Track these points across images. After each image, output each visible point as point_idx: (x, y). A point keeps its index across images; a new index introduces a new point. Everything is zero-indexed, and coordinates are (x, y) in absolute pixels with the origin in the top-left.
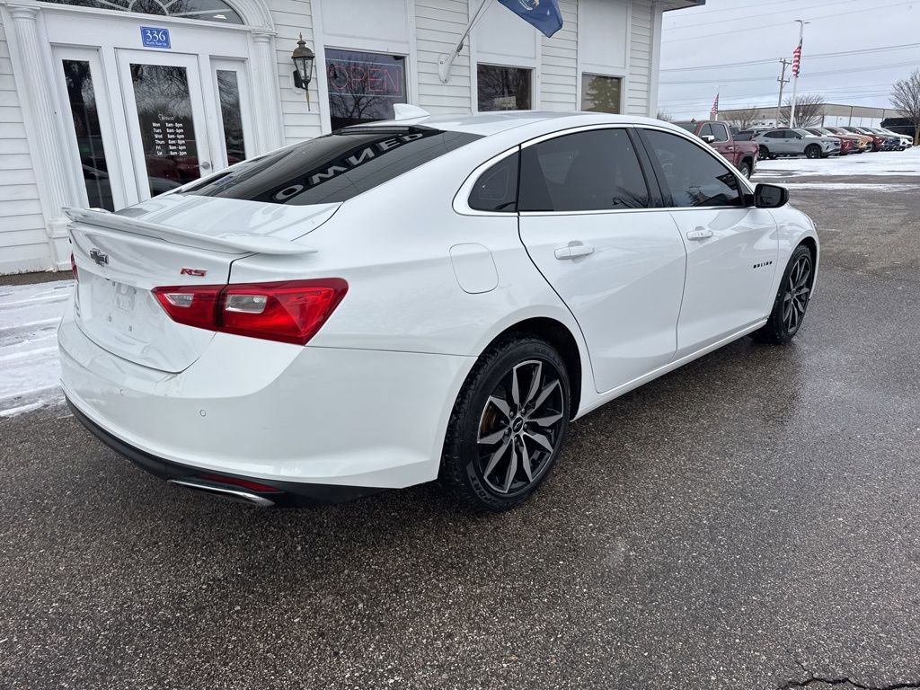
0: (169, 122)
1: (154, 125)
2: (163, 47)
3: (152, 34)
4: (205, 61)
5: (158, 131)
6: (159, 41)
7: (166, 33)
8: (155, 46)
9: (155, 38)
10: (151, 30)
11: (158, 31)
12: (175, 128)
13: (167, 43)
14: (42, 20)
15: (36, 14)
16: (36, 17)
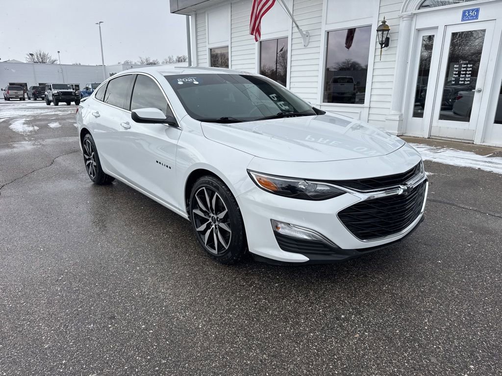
0: (465, 64)
1: (455, 66)
2: (473, 19)
3: (469, 13)
6: (472, 16)
7: (477, 11)
8: (469, 20)
9: (470, 15)
10: (469, 11)
11: (473, 10)
12: (467, 67)
13: (477, 17)
14: (414, 19)
15: (413, 16)
16: (412, 18)
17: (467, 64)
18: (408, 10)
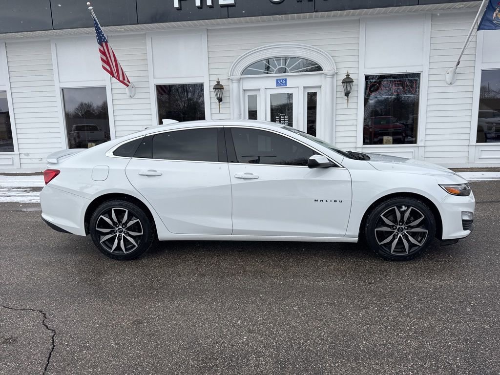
0: (283, 116)
1: (276, 117)
2: (284, 86)
3: (280, 81)
4: (301, 89)
5: (278, 120)
6: (283, 84)
7: (286, 80)
8: (281, 86)
9: (281, 83)
10: (280, 80)
11: (283, 80)
12: (284, 118)
13: (286, 84)
14: (241, 82)
15: (239, 80)
16: (239, 81)
17: (284, 116)
18: (234, 74)
